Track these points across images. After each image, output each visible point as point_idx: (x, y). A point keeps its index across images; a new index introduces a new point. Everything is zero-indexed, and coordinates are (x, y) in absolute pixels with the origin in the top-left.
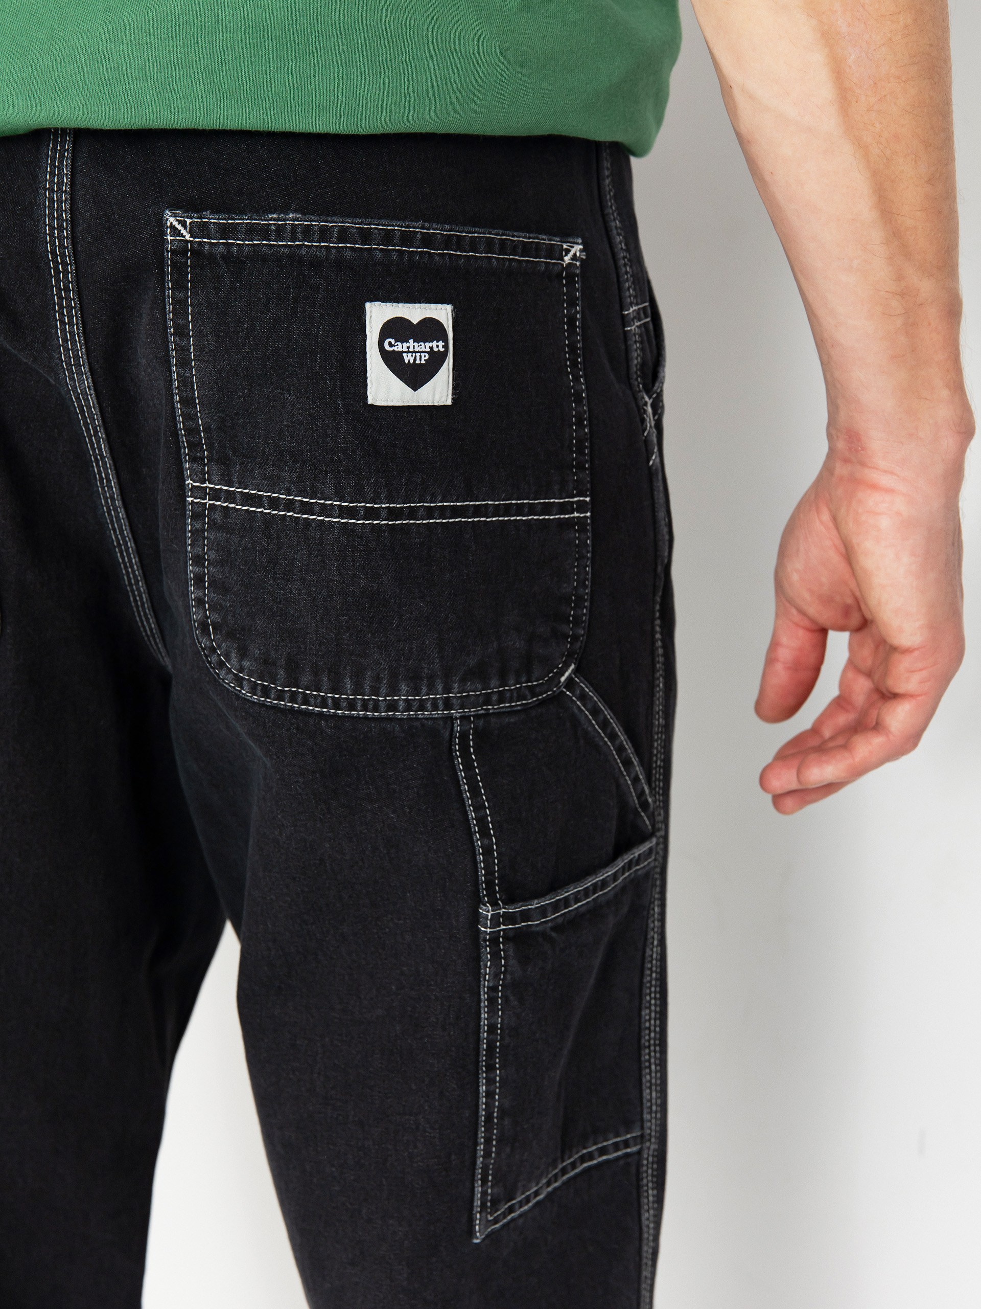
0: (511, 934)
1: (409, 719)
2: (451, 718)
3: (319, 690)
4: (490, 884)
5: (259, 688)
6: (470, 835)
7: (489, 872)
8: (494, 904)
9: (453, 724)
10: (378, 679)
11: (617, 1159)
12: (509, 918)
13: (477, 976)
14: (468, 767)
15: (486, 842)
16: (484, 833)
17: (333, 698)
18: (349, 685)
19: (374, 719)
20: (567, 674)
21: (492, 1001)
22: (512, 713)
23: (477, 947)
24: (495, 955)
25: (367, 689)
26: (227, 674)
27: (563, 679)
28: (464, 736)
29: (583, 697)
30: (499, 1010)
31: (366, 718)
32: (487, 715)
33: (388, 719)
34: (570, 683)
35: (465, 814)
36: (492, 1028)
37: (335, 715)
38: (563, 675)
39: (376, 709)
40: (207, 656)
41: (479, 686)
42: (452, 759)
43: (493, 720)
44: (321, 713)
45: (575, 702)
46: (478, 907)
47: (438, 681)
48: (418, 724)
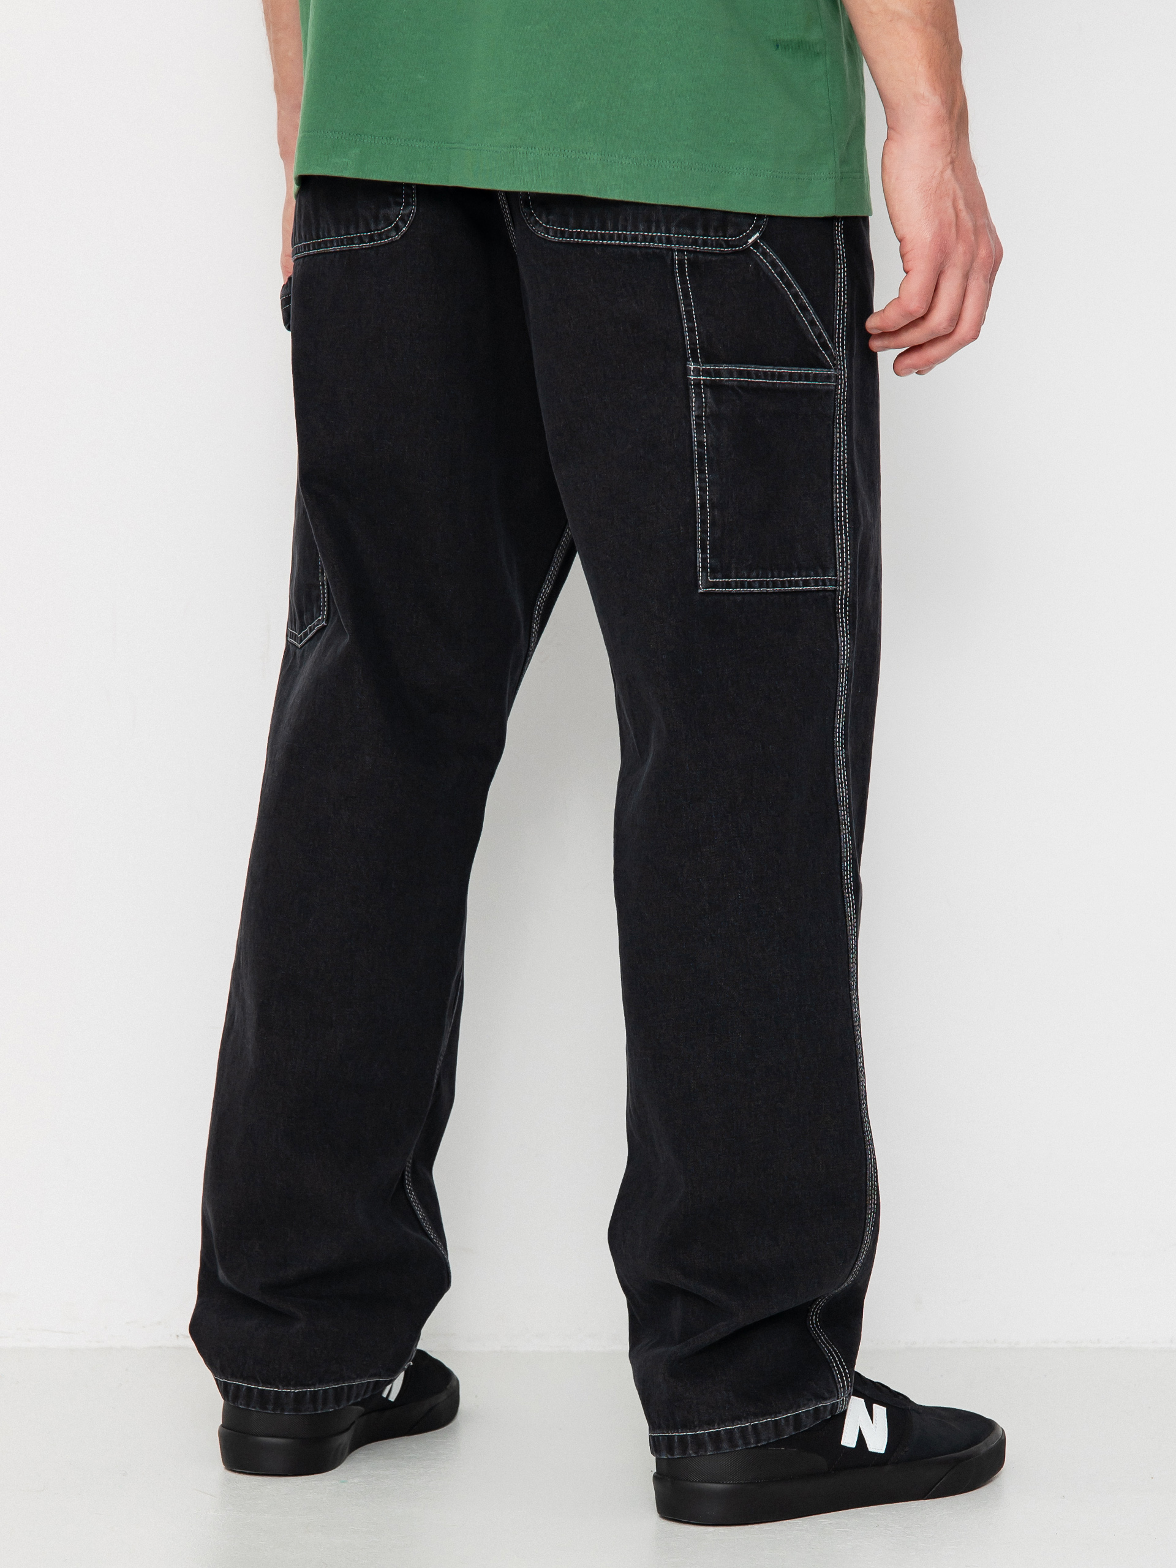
0: (708, 383)
1: (645, 247)
2: (672, 250)
3: (593, 229)
4: (694, 351)
5: (559, 232)
6: (681, 319)
7: (693, 343)
8: (696, 361)
9: (673, 254)
10: (626, 220)
11: (818, 591)
12: (707, 373)
13: (689, 408)
14: (684, 282)
15: (691, 324)
16: (690, 319)
17: (601, 233)
18: (609, 225)
19: (625, 246)
20: (753, 238)
21: (699, 426)
22: (712, 254)
23: (687, 390)
24: (698, 395)
25: (620, 227)
26: (539, 227)
27: (750, 241)
28: (681, 263)
29: (764, 254)
30: (704, 433)
31: (620, 245)
32: (695, 252)
33: (632, 246)
34: (755, 244)
35: (679, 308)
36: (700, 444)
37: (602, 244)
38: (750, 238)
39: (625, 240)
40: (527, 220)
41: (689, 232)
42: (674, 277)
43: (700, 256)
44: (594, 244)
45: (759, 256)
46: (686, 364)
47: (662, 224)
48: (650, 251)
